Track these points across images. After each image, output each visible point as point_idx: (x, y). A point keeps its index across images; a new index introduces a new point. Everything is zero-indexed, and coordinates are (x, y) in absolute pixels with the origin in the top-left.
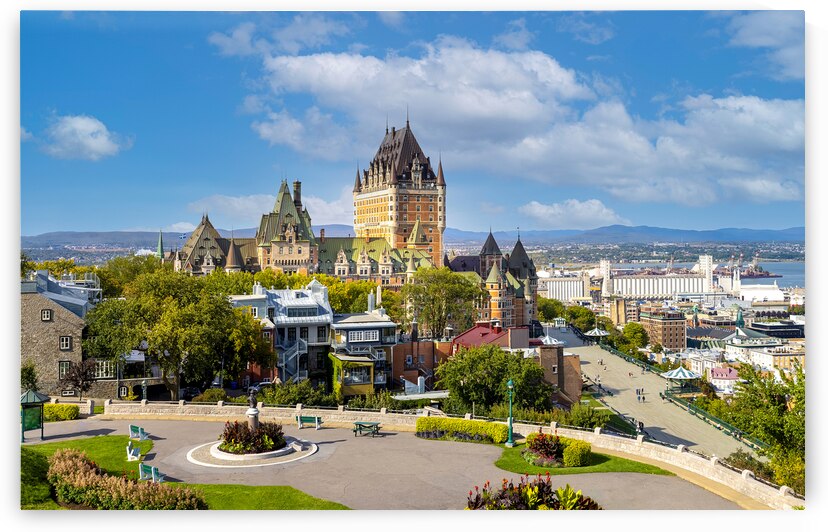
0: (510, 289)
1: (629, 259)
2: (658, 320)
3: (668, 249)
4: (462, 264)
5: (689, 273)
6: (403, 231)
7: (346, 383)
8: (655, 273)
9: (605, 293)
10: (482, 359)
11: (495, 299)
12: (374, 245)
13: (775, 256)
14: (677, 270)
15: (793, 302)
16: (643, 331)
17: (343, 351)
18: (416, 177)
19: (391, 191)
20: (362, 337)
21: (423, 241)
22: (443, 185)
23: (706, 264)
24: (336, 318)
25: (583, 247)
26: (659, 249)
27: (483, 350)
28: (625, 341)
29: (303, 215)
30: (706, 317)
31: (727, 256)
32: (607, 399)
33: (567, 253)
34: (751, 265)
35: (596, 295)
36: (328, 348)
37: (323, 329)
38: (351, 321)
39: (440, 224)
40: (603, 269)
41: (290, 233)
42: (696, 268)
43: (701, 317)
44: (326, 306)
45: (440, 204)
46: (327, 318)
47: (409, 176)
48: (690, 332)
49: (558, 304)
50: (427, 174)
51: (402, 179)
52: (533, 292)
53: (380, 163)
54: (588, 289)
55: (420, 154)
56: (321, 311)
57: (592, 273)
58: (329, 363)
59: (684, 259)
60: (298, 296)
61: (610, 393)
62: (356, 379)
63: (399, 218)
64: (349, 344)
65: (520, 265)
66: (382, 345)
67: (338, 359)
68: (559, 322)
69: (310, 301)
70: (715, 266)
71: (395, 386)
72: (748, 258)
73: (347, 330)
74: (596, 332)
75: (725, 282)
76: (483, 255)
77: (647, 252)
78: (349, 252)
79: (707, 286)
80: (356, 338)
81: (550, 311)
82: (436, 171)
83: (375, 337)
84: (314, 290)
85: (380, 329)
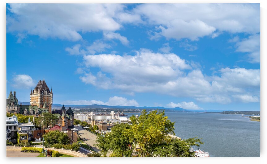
0: (67, 118)
1: (98, 112)
2: (101, 124)
3: (106, 110)
4: (57, 112)
5: (109, 115)
6: (42, 104)
7: (21, 140)
8: (103, 115)
9: (92, 119)
10: (54, 133)
11: (63, 120)
12: (34, 107)
13: (127, 112)
14: (107, 114)
15: (129, 121)
16: (97, 127)
17: (20, 132)
18: (46, 92)
19: (39, 95)
20: (26, 129)
21: (47, 107)
22: (52, 94)
23: (112, 113)
24: (19, 124)
25: (88, 109)
26: (104, 110)
27: (54, 131)
28: (92, 129)
29: (16, 100)
30: (112, 124)
31: (117, 111)
32: (86, 141)
33: (84, 110)
34: (122, 113)
35: (90, 119)
36: (17, 131)
37: (15, 127)
38: (23, 125)
39: (51, 103)
40: (91, 114)
41: (12, 104)
42: (111, 114)
43: (111, 124)
44: (17, 121)
45: (51, 98)
46: (17, 124)
47: (44, 91)
48: (108, 127)
49: (80, 121)
50: (48, 91)
51: (42, 92)
52: (73, 118)
53: (37, 88)
54: (88, 118)
55: (47, 87)
56: (15, 122)
57: (89, 114)
58: (17, 135)
59: (109, 112)
60: (9, 119)
61: (87, 140)
62: (23, 139)
63: (41, 101)
64: (22, 130)
65: (70, 112)
66: (31, 130)
67: (19, 134)
68: (79, 125)
69: (13, 120)
70: (115, 113)
71: (33, 140)
72: (121, 112)
73: (22, 127)
74: (86, 127)
75: (116, 117)
76: (62, 110)
77: (101, 110)
78: (28, 109)
79: (113, 117)
80: (24, 129)
81: (77, 123)
82: (50, 91)
83: (29, 129)
84: (14, 117)
85: (30, 127)
